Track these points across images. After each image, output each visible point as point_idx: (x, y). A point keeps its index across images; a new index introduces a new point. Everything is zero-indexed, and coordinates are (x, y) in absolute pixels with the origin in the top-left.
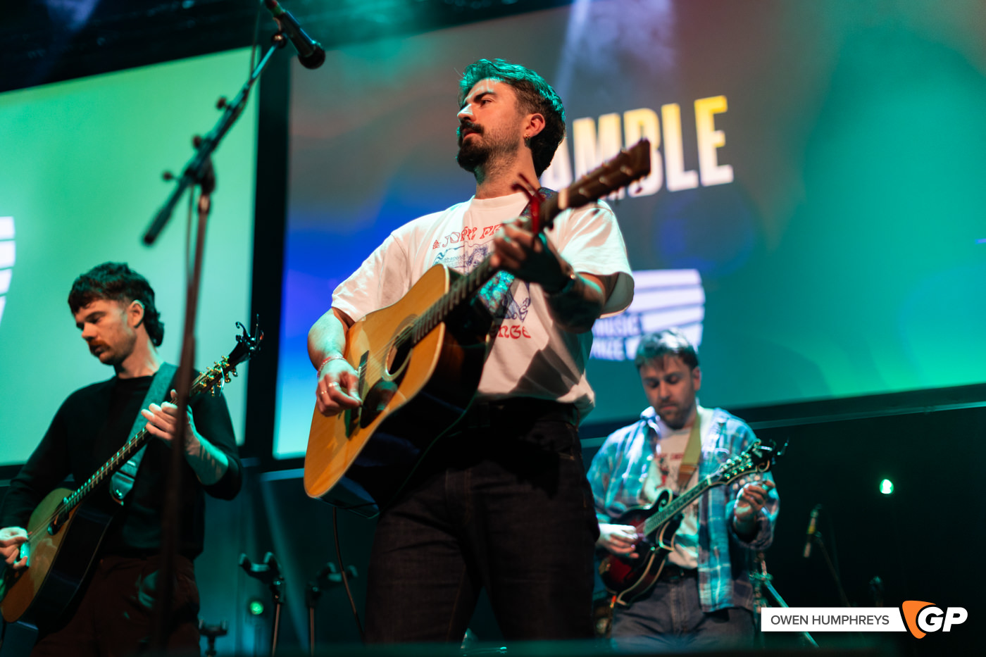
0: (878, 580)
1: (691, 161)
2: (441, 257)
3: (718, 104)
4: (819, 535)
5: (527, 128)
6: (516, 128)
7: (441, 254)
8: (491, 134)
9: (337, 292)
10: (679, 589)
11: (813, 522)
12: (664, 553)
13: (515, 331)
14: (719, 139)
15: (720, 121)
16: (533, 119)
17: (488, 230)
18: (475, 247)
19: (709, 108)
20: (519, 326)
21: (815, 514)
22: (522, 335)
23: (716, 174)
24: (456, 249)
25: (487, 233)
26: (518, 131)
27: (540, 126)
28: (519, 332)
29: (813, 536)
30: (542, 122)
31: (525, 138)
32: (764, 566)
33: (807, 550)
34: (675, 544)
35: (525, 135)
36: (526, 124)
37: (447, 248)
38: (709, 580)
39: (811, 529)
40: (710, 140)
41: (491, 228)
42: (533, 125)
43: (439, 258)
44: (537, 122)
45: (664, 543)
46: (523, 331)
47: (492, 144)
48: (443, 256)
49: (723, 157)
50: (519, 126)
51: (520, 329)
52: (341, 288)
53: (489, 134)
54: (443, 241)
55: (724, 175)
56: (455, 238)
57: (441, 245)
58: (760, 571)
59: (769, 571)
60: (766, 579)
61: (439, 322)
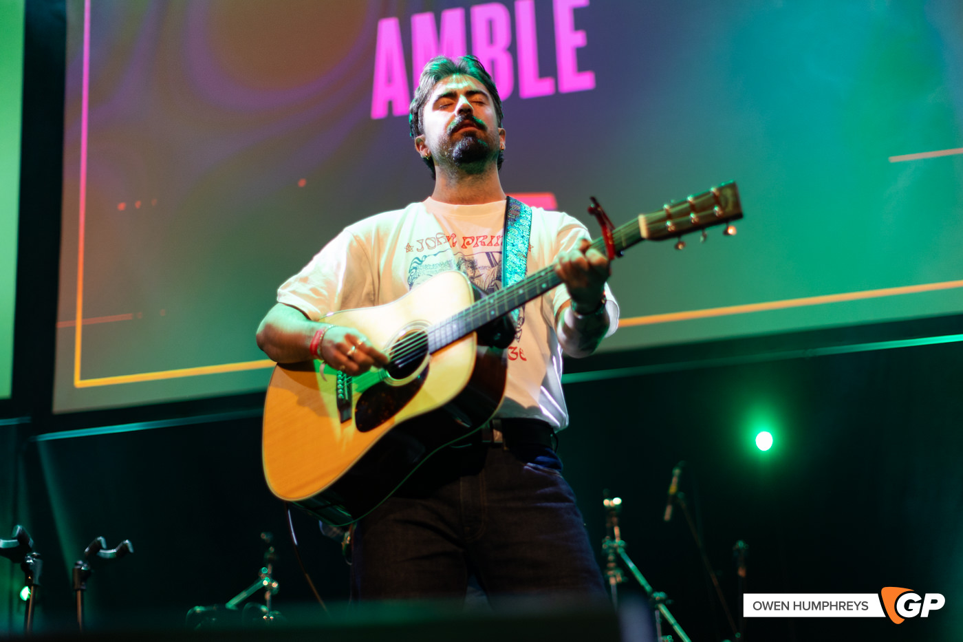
0: (741, 544)
1: (547, 64)
2: (419, 262)
4: (681, 495)
9: (285, 287)
11: (675, 480)
13: (512, 353)
14: (579, 40)
15: (580, 18)
17: (470, 241)
20: (516, 348)
21: (677, 471)
22: (519, 357)
23: (574, 80)
25: (468, 244)
28: (516, 354)
29: (675, 496)
32: (617, 531)
33: (668, 513)
37: (424, 252)
39: (673, 489)
40: (570, 40)
41: (473, 238)
43: (416, 262)
46: (520, 353)
48: (422, 262)
49: (584, 59)
51: (517, 351)
52: (290, 283)
54: (416, 245)
55: (586, 82)
56: (431, 244)
57: (414, 249)
58: (613, 538)
59: (622, 538)
60: (619, 546)
61: (470, 332)
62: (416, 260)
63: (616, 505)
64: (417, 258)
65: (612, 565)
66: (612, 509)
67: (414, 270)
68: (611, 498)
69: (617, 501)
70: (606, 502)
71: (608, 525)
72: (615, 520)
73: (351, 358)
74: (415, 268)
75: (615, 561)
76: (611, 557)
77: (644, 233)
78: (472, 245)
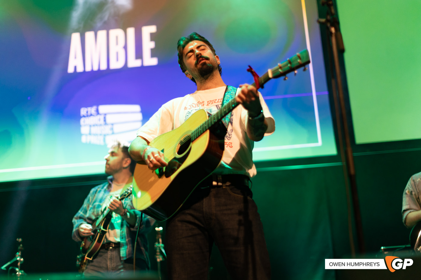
1: (139, 54)
3: (153, 29)
10: (112, 253)
12: (104, 233)
14: (152, 45)
15: (153, 37)
19: (148, 30)
23: (150, 61)
24: (196, 110)
25: (209, 103)
34: (109, 229)
37: (191, 110)
38: (125, 246)
40: (148, 45)
41: (211, 101)
45: (103, 228)
48: (190, 113)
49: (154, 53)
54: (188, 107)
55: (154, 62)
56: (194, 106)
57: (188, 109)
58: (159, 243)
59: (163, 243)
60: (162, 247)
61: (206, 130)
62: (188, 113)
63: (161, 230)
64: (189, 112)
65: (158, 253)
66: (159, 232)
67: (187, 116)
68: (159, 227)
69: (161, 228)
70: (157, 229)
71: (157, 238)
72: (160, 236)
73: (151, 162)
74: (188, 116)
75: (160, 252)
76: (158, 250)
77: (270, 75)
78: (211, 104)
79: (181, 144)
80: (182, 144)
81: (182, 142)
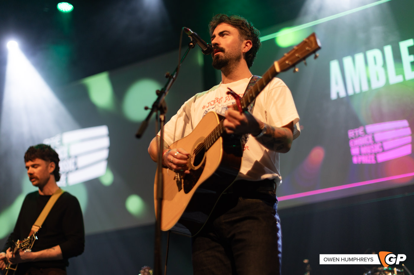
2: (206, 113)
5: (244, 48)
6: (239, 48)
7: (206, 111)
8: (228, 52)
13: (243, 147)
14: (412, 58)
16: (247, 43)
17: (228, 98)
18: (222, 106)
22: (246, 149)
24: (213, 108)
25: (227, 100)
26: (240, 50)
27: (250, 46)
30: (251, 44)
31: (243, 53)
35: (243, 51)
36: (243, 45)
37: (209, 108)
42: (246, 45)
43: (205, 113)
44: (248, 44)
46: (247, 147)
47: (229, 57)
50: (241, 47)
51: (245, 146)
53: (227, 52)
54: (207, 105)
56: (212, 103)
57: (206, 107)
61: (219, 137)
62: (205, 112)
77: (278, 69)
78: (228, 100)
79: (195, 154)
80: (197, 153)
81: (197, 150)
